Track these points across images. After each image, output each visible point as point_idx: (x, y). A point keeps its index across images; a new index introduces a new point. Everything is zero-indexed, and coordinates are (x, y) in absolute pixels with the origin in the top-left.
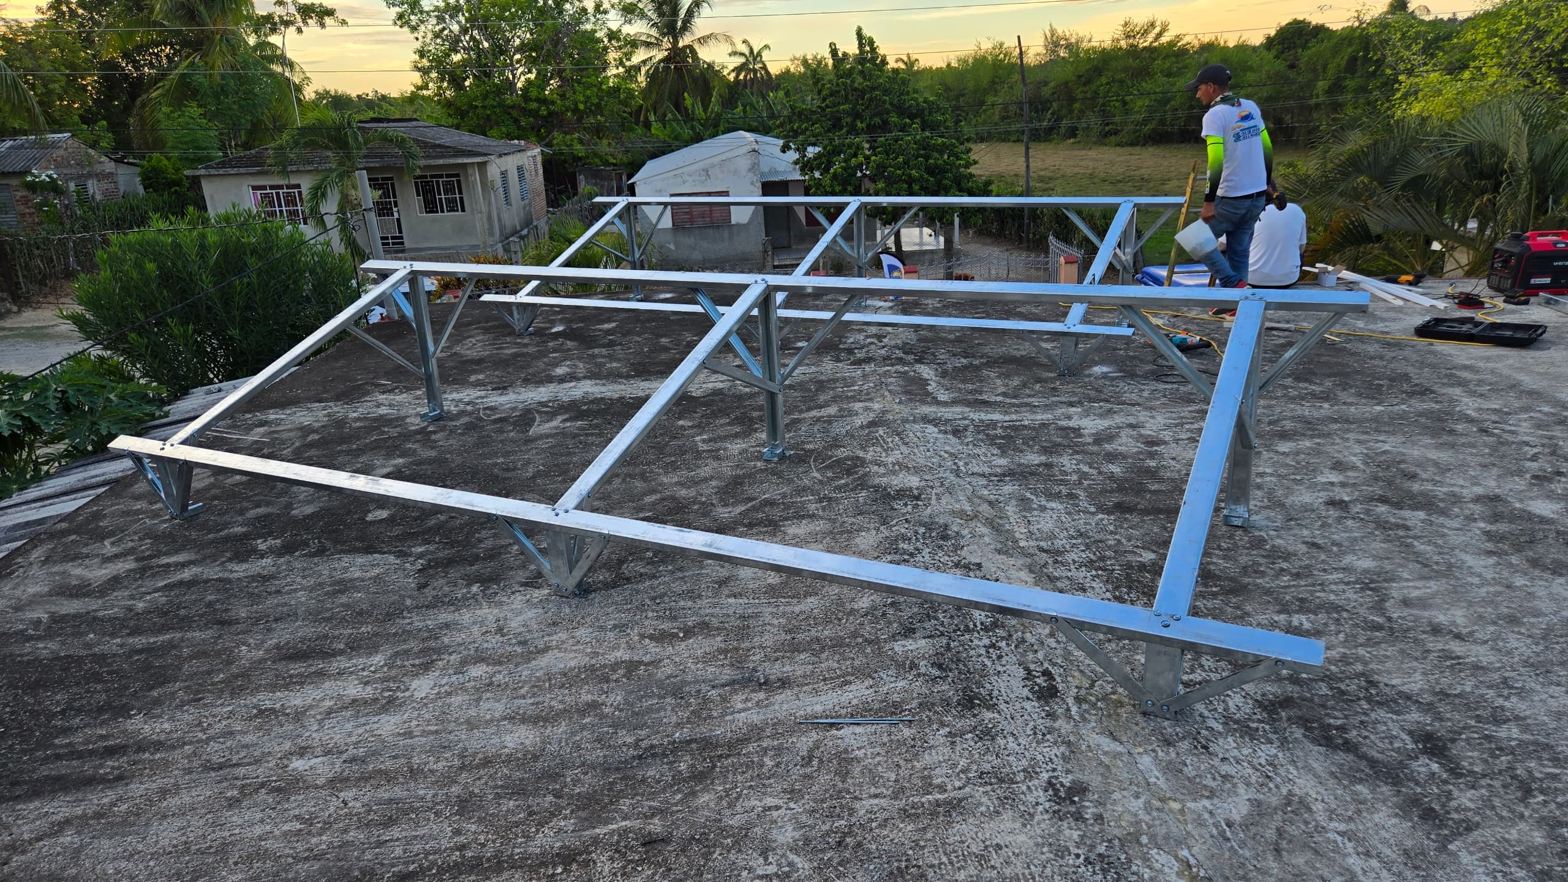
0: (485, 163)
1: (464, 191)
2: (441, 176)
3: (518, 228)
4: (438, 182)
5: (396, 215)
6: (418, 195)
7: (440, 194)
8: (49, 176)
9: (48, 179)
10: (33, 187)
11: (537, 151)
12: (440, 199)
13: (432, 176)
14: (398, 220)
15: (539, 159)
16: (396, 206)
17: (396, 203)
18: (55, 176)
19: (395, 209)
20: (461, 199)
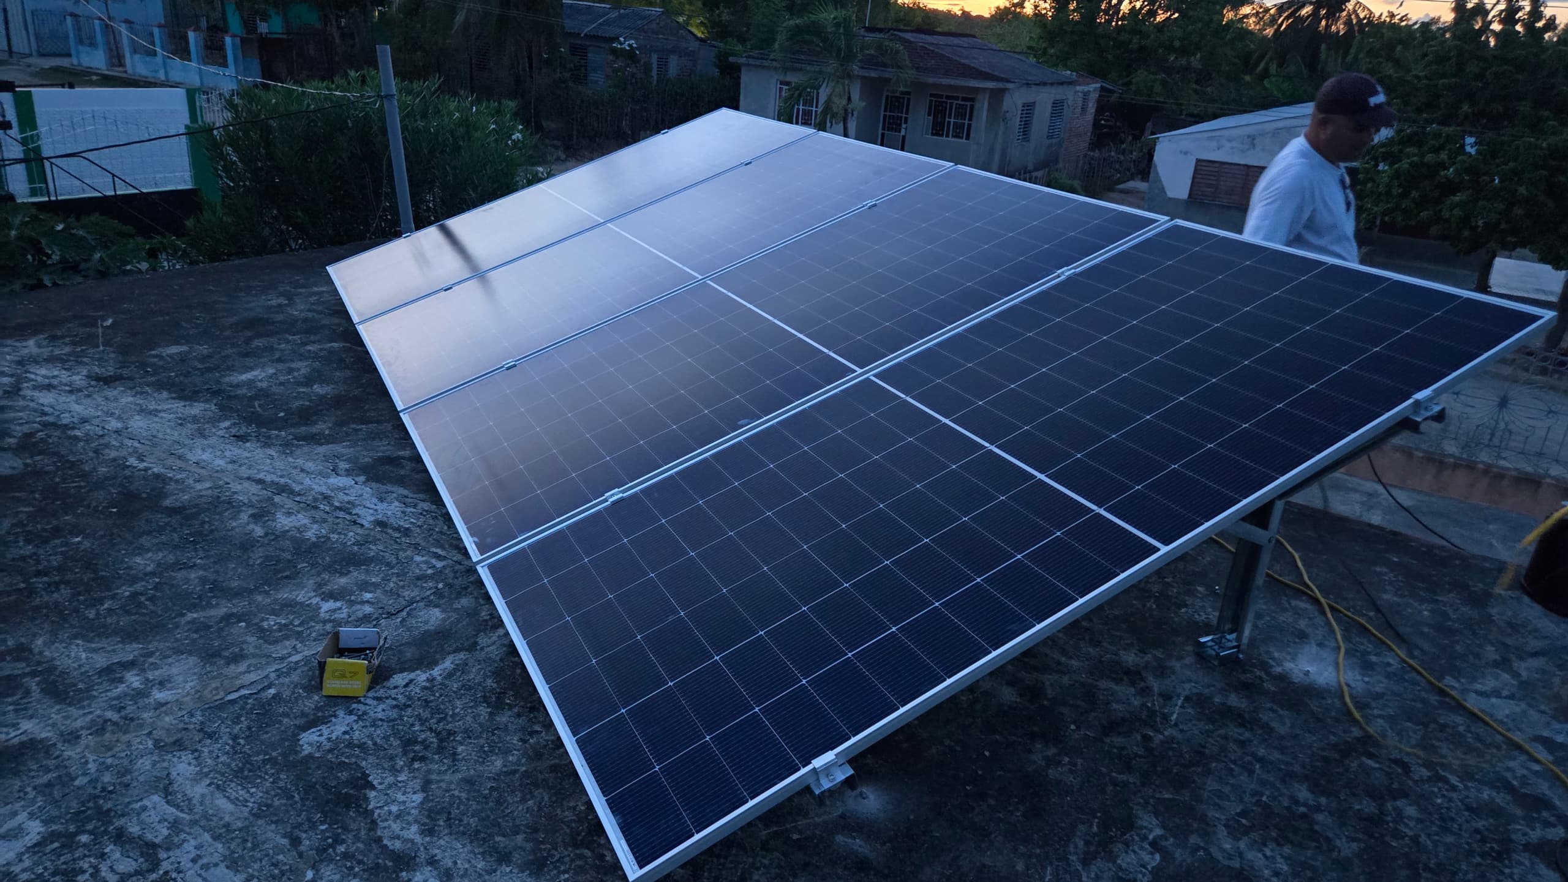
0: (1003, 91)
1: (974, 118)
2: (957, 98)
3: (1030, 167)
4: (951, 104)
5: (903, 132)
6: (929, 115)
7: (950, 117)
8: (629, 45)
9: (628, 48)
10: (615, 52)
11: (1093, 87)
12: (949, 123)
13: (948, 97)
14: (904, 137)
15: (1094, 96)
16: (906, 122)
17: (906, 119)
18: (635, 45)
19: (904, 126)
20: (969, 126)
